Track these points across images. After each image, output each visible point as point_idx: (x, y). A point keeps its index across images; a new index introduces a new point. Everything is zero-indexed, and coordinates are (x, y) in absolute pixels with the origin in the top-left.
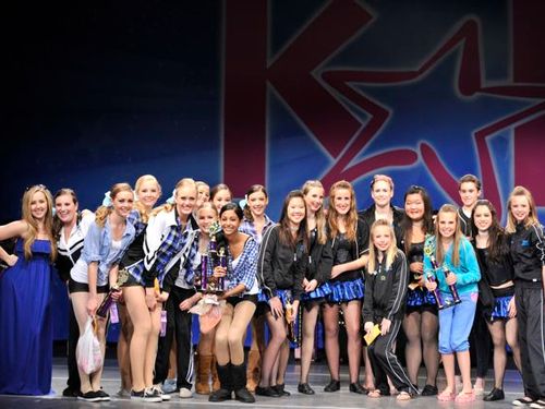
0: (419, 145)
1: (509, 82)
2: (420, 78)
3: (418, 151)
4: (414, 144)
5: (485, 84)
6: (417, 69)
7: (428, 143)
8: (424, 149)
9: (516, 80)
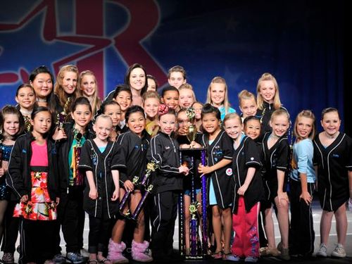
0: (19, 71)
1: (73, 34)
2: (20, 28)
3: (19, 74)
4: (16, 70)
5: (59, 34)
6: (18, 23)
7: (25, 69)
8: (22, 72)
9: (77, 33)
